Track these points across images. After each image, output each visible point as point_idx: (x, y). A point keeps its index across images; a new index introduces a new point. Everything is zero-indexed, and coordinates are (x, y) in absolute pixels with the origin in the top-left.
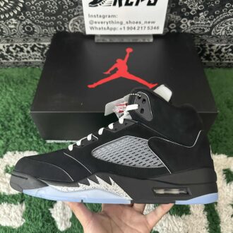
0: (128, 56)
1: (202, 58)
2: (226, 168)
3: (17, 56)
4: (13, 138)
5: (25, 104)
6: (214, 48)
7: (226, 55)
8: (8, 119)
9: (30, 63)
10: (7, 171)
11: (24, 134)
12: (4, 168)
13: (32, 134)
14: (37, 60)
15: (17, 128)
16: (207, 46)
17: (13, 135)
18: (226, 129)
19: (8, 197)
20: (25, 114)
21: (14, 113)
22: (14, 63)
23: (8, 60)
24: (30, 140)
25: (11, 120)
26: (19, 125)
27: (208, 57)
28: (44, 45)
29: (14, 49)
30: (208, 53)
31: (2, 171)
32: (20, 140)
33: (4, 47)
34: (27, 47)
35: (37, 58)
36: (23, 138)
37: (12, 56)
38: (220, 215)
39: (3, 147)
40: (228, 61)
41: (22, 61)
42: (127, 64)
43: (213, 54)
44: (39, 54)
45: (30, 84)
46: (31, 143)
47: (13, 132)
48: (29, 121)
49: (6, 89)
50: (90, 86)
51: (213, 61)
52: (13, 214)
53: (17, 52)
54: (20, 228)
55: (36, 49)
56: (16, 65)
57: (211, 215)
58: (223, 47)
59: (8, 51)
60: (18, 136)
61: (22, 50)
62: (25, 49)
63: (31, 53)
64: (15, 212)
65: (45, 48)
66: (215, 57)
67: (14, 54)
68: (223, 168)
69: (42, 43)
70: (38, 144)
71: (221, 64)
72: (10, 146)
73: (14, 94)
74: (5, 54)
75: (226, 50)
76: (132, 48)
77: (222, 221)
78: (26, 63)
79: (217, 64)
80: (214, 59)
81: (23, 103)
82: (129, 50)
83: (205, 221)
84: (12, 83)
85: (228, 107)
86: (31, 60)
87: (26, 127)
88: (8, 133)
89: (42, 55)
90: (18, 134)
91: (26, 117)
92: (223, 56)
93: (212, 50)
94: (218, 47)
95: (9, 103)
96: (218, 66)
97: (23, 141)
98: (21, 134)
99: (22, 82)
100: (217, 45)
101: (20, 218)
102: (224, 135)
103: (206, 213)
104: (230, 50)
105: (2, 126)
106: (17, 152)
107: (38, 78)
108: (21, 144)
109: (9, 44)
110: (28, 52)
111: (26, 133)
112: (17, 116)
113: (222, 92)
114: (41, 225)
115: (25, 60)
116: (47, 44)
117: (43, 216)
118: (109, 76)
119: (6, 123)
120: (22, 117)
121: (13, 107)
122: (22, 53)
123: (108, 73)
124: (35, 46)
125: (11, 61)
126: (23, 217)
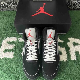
0: (44, 6)
1: (69, 6)
2: (74, 42)
3: (8, 6)
4: (9, 33)
5: (11, 23)
6: (73, 3)
7: (77, 5)
8: (7, 27)
9: (12, 9)
10: (7, 43)
11: (12, 32)
12: (7, 42)
13: (14, 32)
14: (14, 8)
15: (10, 30)
16: (70, 2)
17: (8, 32)
18: (75, 30)
19: (8, 50)
20: (12, 26)
21: (8, 26)
22: (7, 9)
23: (5, 8)
24: (14, 34)
25: (7, 28)
26: (10, 29)
27: (71, 6)
28: (16, 3)
29: (7, 4)
30: (71, 5)
31: (6, 43)
32: (11, 34)
33: (3, 3)
34: (11, 3)
35: (14, 7)
36: (12, 33)
37: (6, 7)
38: (71, 55)
39: (6, 36)
40: (77, 8)
41: (10, 8)
42: (44, 8)
43: (72, 5)
44: (15, 6)
45: (12, 16)
46: (14, 35)
47: (8, 31)
48: (13, 28)
49: (5, 18)
50: (32, 16)
51: (72, 7)
52: (10, 55)
53: (8, 5)
54: (12, 58)
55: (14, 4)
56: (8, 10)
57: (68, 55)
58: (76, 2)
59: (5, 5)
60: (10, 33)
61: (9, 4)
62: (10, 4)
63: (13, 6)
64: (11, 54)
65: (17, 4)
66: (73, 6)
67: (7, 6)
68: (73, 42)
69: (16, 2)
70: (17, 35)
71: (75, 8)
72: (8, 36)
73: (8, 19)
74: (4, 6)
75: (77, 3)
76: (45, 3)
77: (71, 56)
78: (11, 9)
79: (74, 8)
80: (73, 7)
81: (11, 22)
82: (44, 4)
83: (66, 56)
84: (7, 16)
85: (76, 23)
86: (12, 8)
87: (12, 30)
88: (7, 32)
89: (16, 6)
90: (10, 32)
91: (12, 27)
92: (76, 6)
93: (72, 4)
94: (74, 3)
95: (6, 22)
96: (74, 9)
97: (12, 34)
98: (11, 32)
99: (10, 16)
100: (74, 2)
101: (12, 56)
102: (74, 32)
103: (67, 54)
104: (78, 3)
105: (5, 29)
106: (10, 37)
107: (15, 14)
108: (11, 35)
109: (5, 3)
110: (11, 5)
111: (13, 32)
112: (9, 27)
113: (75, 18)
114: (18, 57)
115: (11, 8)
116: (17, 2)
117: (19, 55)
118: (38, 12)
119: (6, 29)
120: (11, 27)
121: (8, 24)
122: (9, 6)
123: (38, 11)
124: (14, 3)
125: (6, 8)
126: (13, 55)
